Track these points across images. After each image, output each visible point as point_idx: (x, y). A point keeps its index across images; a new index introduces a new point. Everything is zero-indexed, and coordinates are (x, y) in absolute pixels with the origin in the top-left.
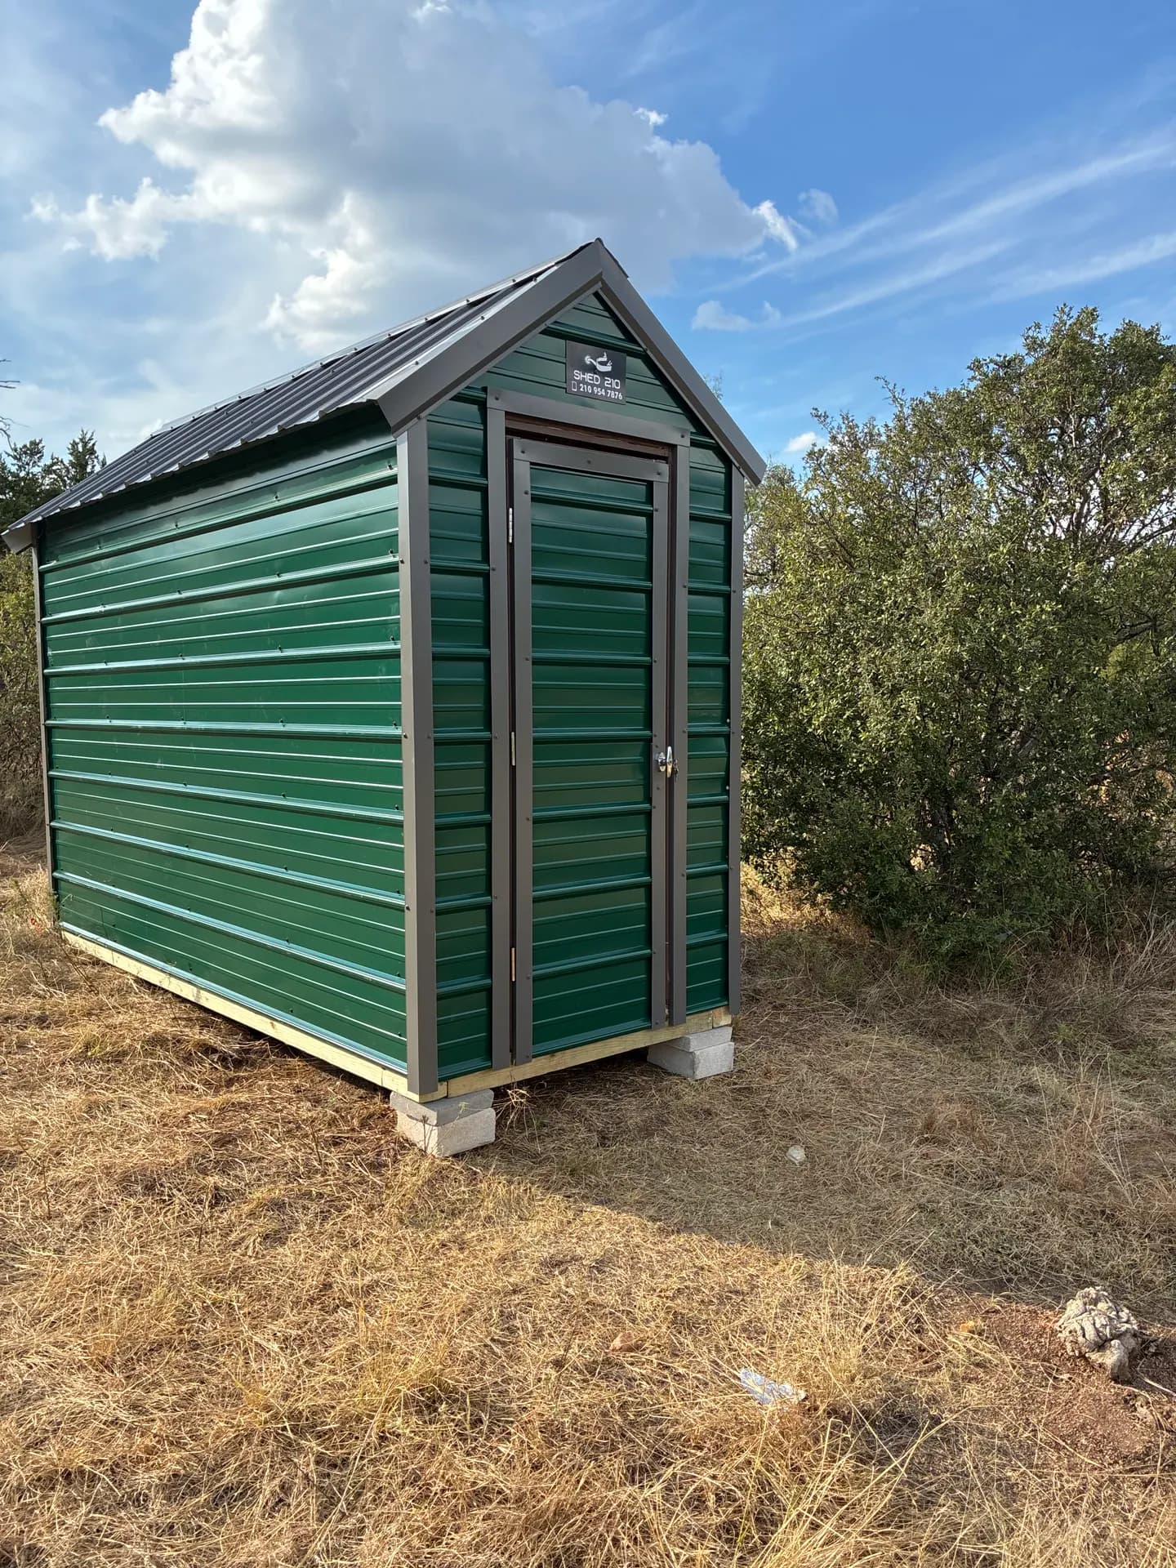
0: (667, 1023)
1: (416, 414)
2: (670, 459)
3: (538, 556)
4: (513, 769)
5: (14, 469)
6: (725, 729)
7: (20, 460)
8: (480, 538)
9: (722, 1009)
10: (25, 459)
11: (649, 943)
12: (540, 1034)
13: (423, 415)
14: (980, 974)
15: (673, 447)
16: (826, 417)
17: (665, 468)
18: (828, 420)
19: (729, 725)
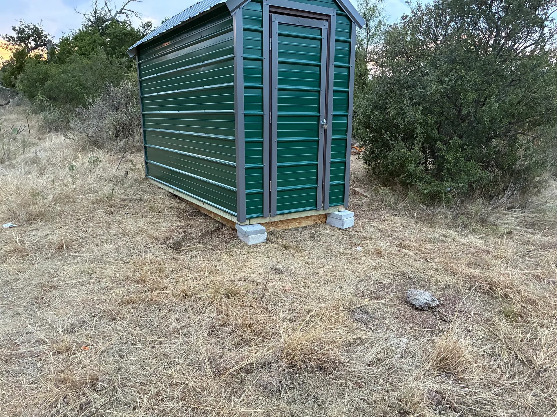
0: (322, 209)
1: (238, 7)
2: (329, 20)
3: (280, 54)
4: (271, 125)
5: (143, 31)
6: (346, 113)
7: (144, 28)
8: (261, 49)
9: (342, 206)
10: (146, 28)
11: (317, 183)
12: (279, 208)
13: (241, 7)
14: (440, 202)
15: (330, 16)
16: (411, 2)
17: (326, 23)
18: (411, 4)
19: (348, 112)
